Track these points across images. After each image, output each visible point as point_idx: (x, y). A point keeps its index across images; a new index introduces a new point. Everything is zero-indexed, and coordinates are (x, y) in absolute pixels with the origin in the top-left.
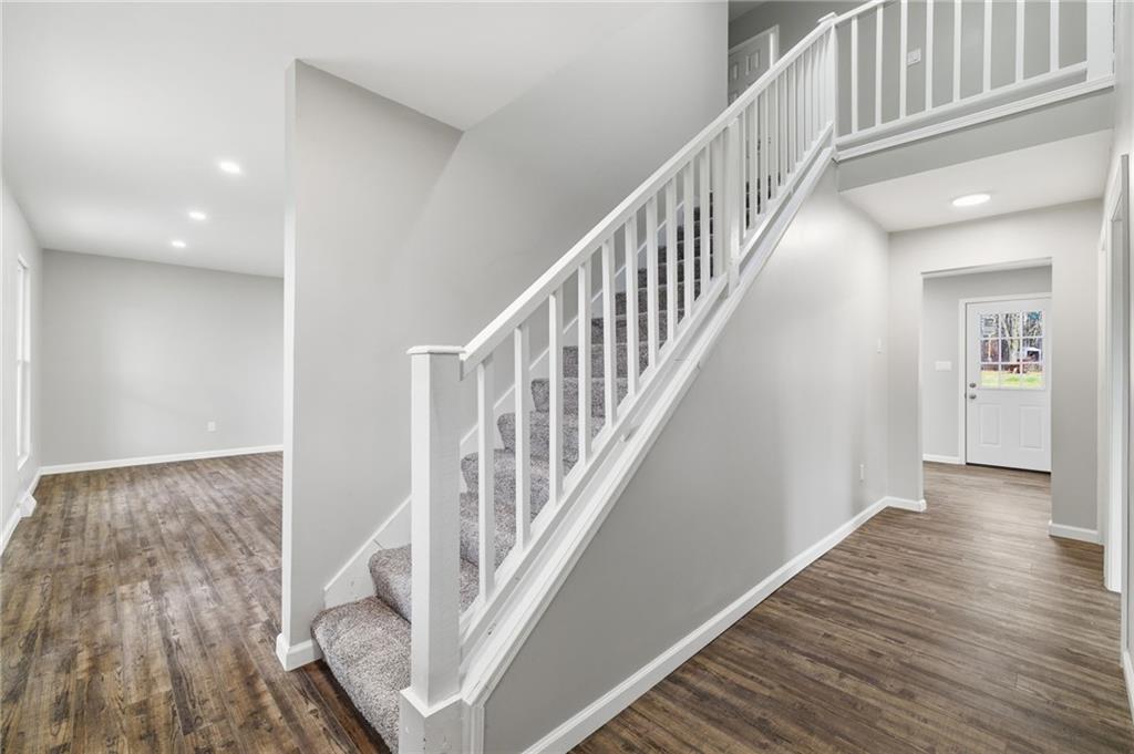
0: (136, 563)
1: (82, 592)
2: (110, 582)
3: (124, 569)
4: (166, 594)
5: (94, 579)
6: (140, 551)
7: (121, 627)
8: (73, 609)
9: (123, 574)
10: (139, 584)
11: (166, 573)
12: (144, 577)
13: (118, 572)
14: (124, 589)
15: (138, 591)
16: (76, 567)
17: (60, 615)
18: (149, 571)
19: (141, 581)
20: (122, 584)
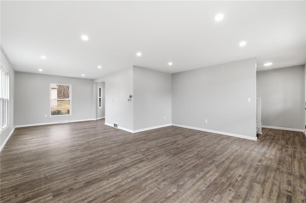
0: (264, 163)
1: (283, 161)
2: (275, 160)
3: (269, 163)
4: (264, 152)
5: (279, 164)
6: (261, 166)
7: (276, 151)
8: (285, 158)
9: (270, 161)
10: (268, 156)
11: (260, 156)
12: (265, 158)
13: (271, 162)
14: (272, 157)
15: (269, 155)
16: (284, 171)
17: (288, 159)
18: (263, 159)
19: (267, 157)
20: (272, 158)
